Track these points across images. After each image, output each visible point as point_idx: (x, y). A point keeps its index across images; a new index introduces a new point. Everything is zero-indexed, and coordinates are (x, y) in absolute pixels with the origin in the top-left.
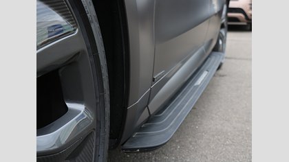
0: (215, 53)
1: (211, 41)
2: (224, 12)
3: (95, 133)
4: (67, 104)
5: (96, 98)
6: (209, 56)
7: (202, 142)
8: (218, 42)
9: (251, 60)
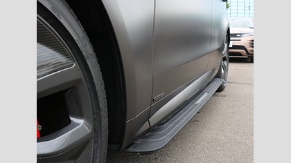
0: (217, 79)
1: (214, 69)
2: (225, 49)
3: (93, 141)
4: (71, 119)
5: (94, 113)
6: (211, 82)
7: (199, 147)
8: (220, 70)
9: (253, 84)
